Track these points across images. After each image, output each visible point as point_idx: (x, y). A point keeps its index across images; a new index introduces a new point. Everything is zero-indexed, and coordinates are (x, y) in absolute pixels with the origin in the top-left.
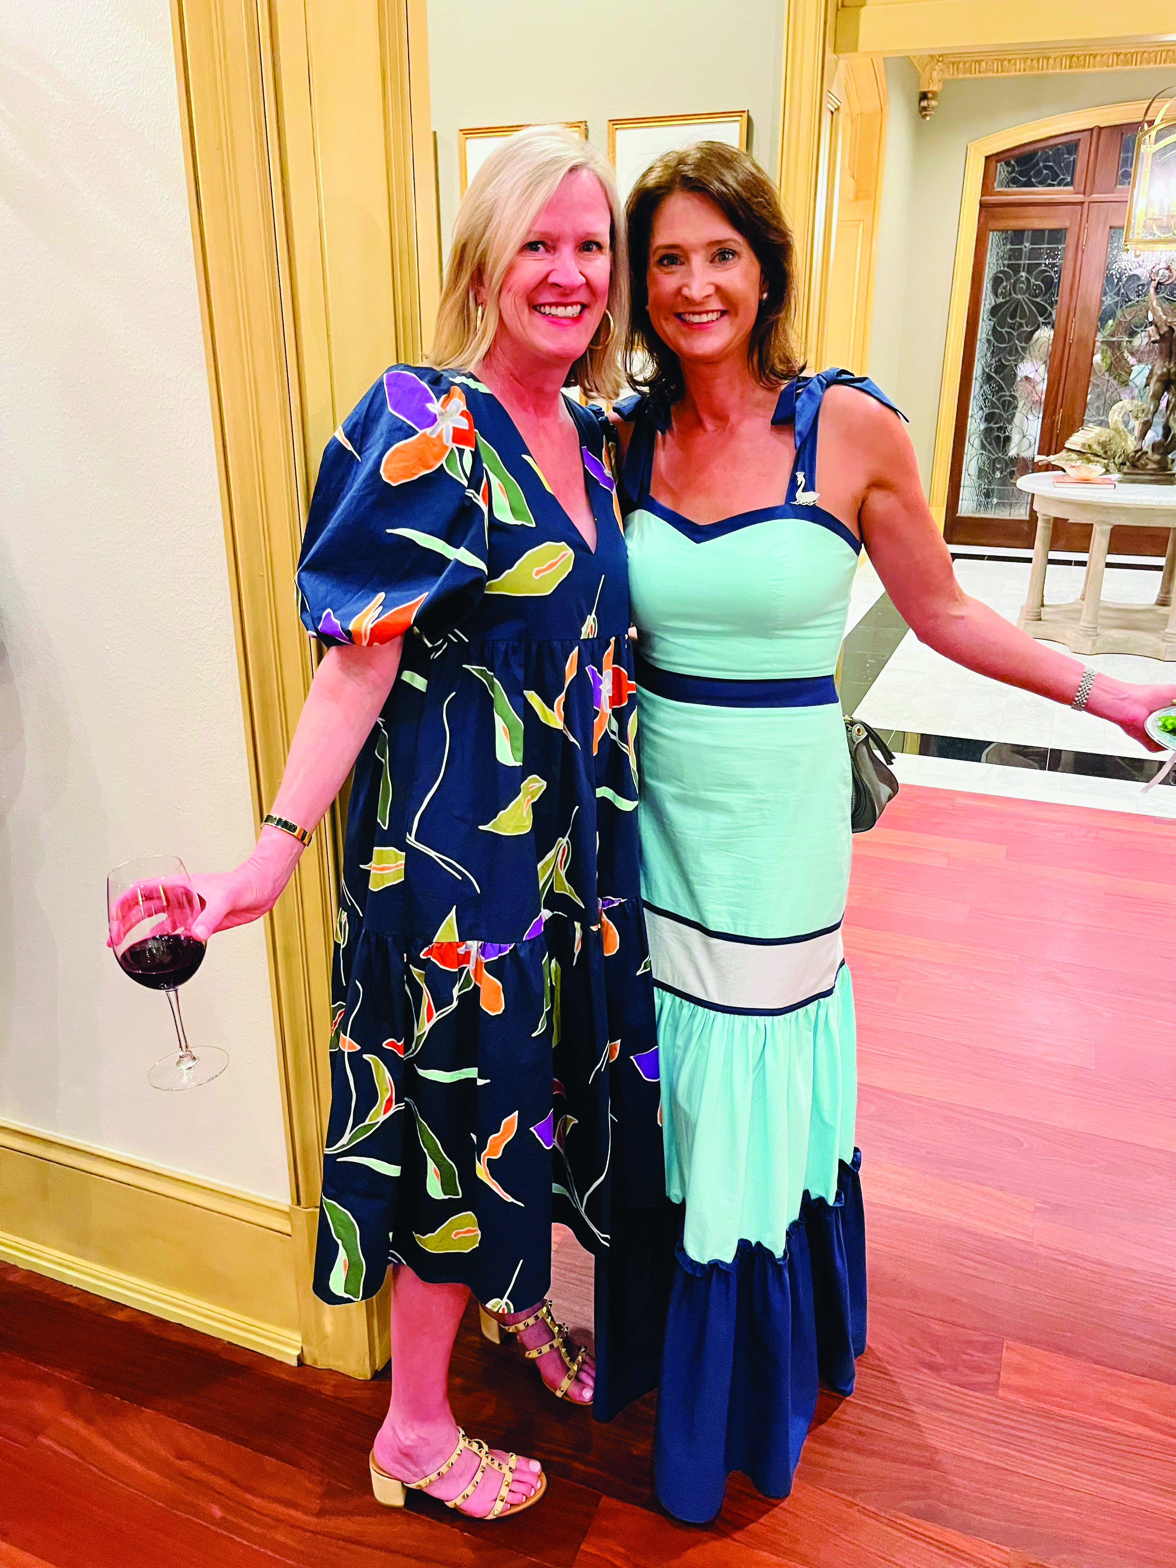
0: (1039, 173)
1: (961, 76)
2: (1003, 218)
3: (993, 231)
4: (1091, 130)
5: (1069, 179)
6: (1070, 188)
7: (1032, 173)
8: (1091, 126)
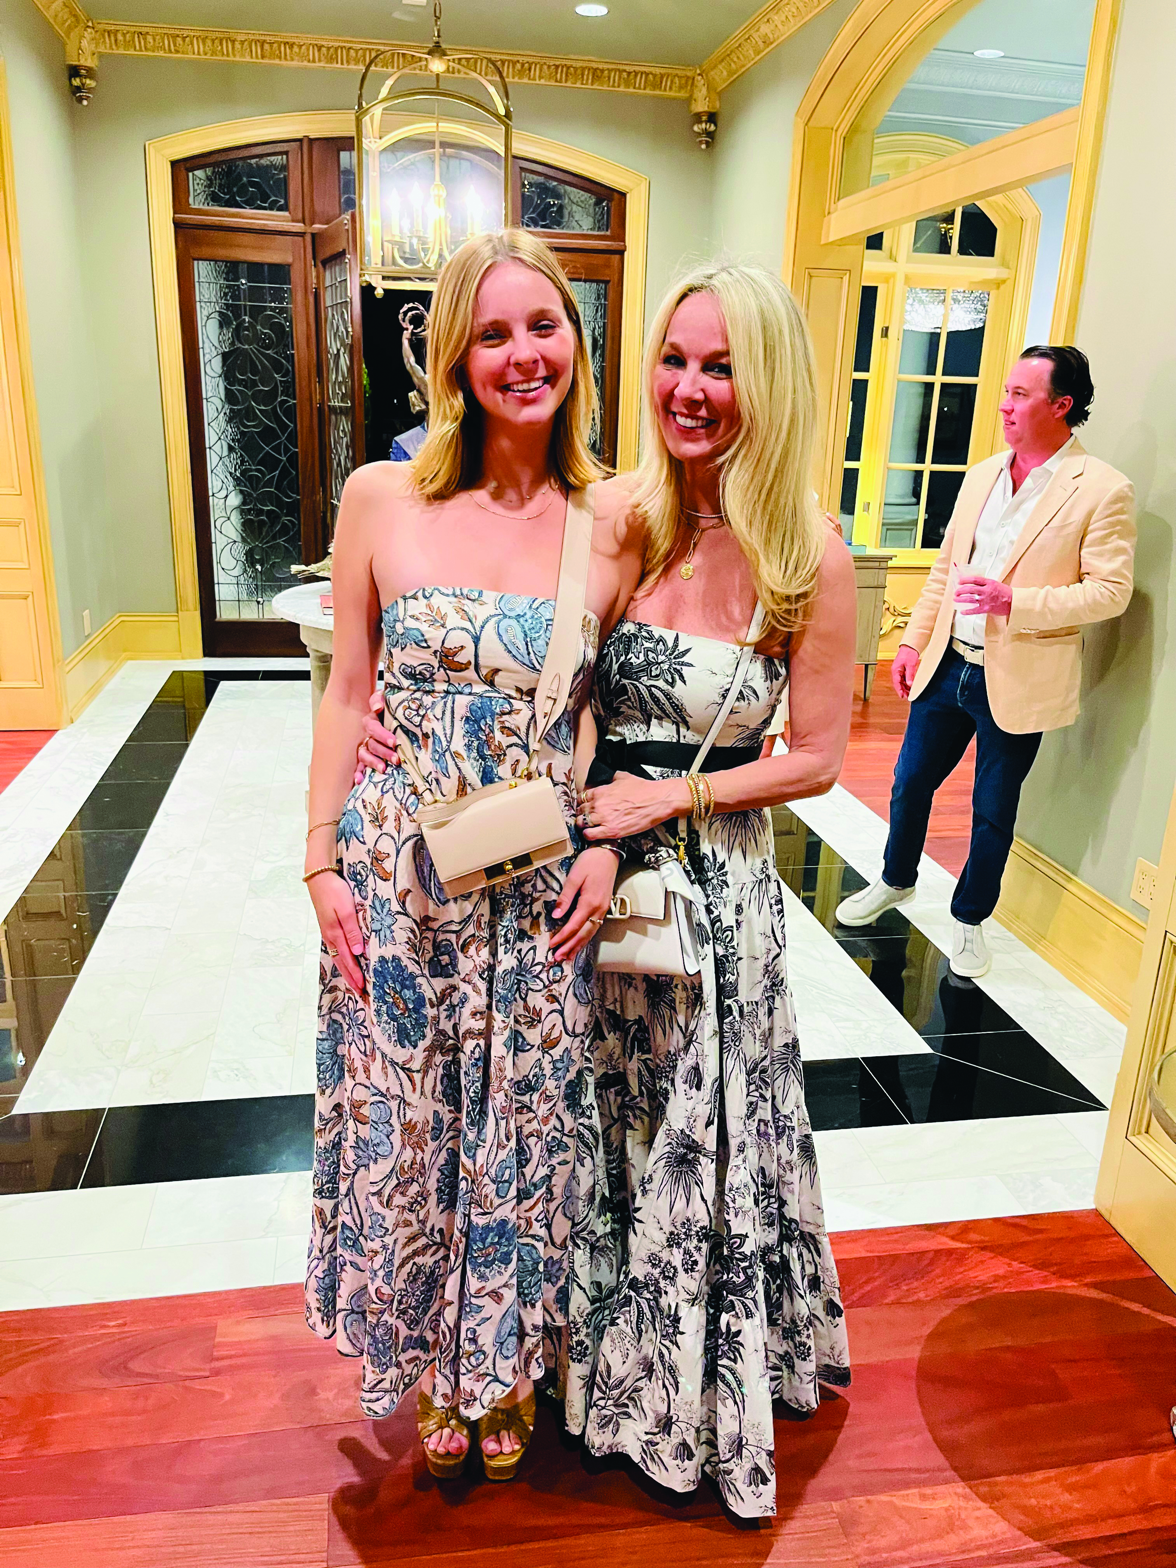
0: (243, 191)
1: (121, 51)
2: (208, 245)
3: (198, 259)
4: (300, 140)
5: (282, 202)
6: (286, 214)
7: (235, 189)
8: (299, 136)
